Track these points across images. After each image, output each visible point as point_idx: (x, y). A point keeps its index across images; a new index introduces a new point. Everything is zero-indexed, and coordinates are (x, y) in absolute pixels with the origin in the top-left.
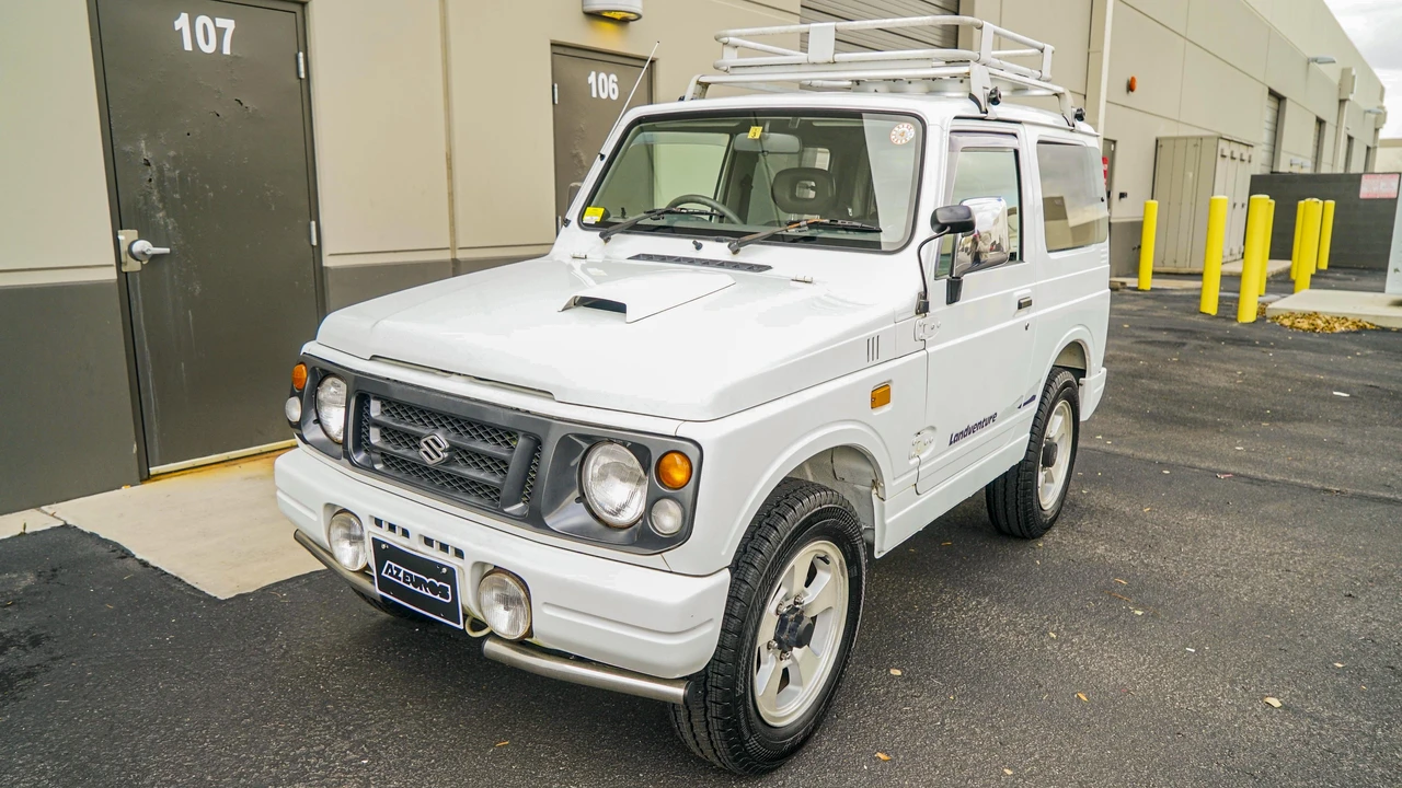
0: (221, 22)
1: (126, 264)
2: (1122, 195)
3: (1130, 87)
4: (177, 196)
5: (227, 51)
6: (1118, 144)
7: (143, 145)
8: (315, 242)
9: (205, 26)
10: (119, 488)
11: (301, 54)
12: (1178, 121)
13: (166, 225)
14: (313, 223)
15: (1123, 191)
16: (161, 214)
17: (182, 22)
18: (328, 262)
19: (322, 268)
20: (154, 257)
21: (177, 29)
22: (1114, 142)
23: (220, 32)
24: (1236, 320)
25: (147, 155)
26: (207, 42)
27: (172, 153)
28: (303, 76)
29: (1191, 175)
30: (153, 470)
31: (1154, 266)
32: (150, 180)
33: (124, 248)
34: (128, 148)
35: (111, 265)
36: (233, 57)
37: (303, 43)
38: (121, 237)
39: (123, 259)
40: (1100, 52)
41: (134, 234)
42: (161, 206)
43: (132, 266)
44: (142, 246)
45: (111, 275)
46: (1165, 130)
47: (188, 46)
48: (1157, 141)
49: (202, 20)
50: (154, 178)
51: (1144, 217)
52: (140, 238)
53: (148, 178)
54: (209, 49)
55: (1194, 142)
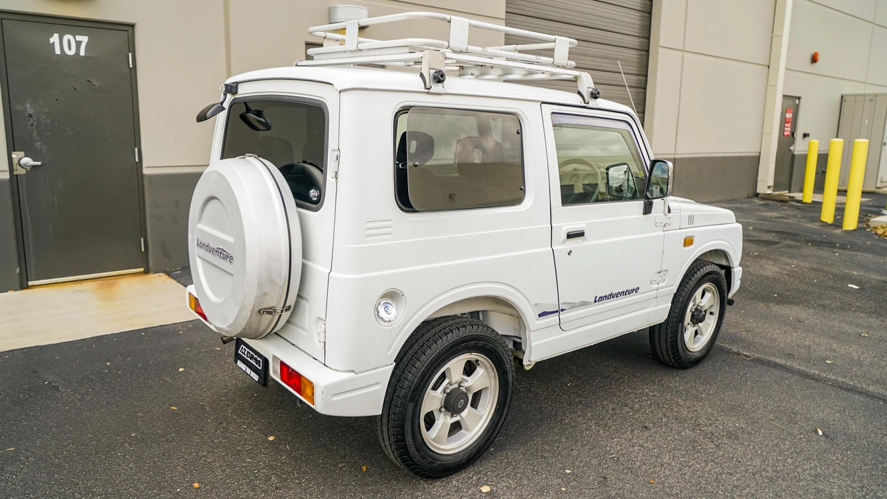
0: (79, 38)
1: (16, 170)
2: (805, 135)
3: (814, 59)
4: (49, 134)
5: (82, 53)
6: (802, 100)
7: (28, 106)
8: (137, 160)
9: (69, 41)
10: (7, 291)
11: (130, 54)
12: (865, 83)
13: (42, 150)
14: (136, 149)
15: (806, 132)
16: (39, 144)
17: (55, 39)
18: (146, 171)
19: (142, 175)
20: (33, 167)
21: (51, 42)
22: (799, 98)
23: (78, 44)
24: (841, 227)
25: (30, 111)
26: (70, 49)
27: (46, 110)
28: (131, 66)
29: (867, 121)
30: (30, 283)
31: (839, 185)
32: (32, 125)
33: (15, 161)
34: (19, 108)
35: (6, 171)
36: (86, 58)
37: (131, 47)
38: (13, 156)
39: (15, 168)
40: (781, 36)
41: (22, 154)
42: (38, 139)
43: (20, 171)
44: (27, 161)
45: (6, 176)
46: (848, 89)
47: (58, 51)
48: (842, 97)
49: (67, 37)
50: (35, 124)
51: (808, 151)
52: (26, 156)
53: (31, 123)
54: (72, 52)
55: (871, 98)
